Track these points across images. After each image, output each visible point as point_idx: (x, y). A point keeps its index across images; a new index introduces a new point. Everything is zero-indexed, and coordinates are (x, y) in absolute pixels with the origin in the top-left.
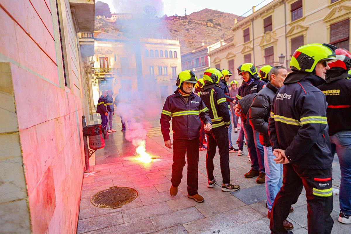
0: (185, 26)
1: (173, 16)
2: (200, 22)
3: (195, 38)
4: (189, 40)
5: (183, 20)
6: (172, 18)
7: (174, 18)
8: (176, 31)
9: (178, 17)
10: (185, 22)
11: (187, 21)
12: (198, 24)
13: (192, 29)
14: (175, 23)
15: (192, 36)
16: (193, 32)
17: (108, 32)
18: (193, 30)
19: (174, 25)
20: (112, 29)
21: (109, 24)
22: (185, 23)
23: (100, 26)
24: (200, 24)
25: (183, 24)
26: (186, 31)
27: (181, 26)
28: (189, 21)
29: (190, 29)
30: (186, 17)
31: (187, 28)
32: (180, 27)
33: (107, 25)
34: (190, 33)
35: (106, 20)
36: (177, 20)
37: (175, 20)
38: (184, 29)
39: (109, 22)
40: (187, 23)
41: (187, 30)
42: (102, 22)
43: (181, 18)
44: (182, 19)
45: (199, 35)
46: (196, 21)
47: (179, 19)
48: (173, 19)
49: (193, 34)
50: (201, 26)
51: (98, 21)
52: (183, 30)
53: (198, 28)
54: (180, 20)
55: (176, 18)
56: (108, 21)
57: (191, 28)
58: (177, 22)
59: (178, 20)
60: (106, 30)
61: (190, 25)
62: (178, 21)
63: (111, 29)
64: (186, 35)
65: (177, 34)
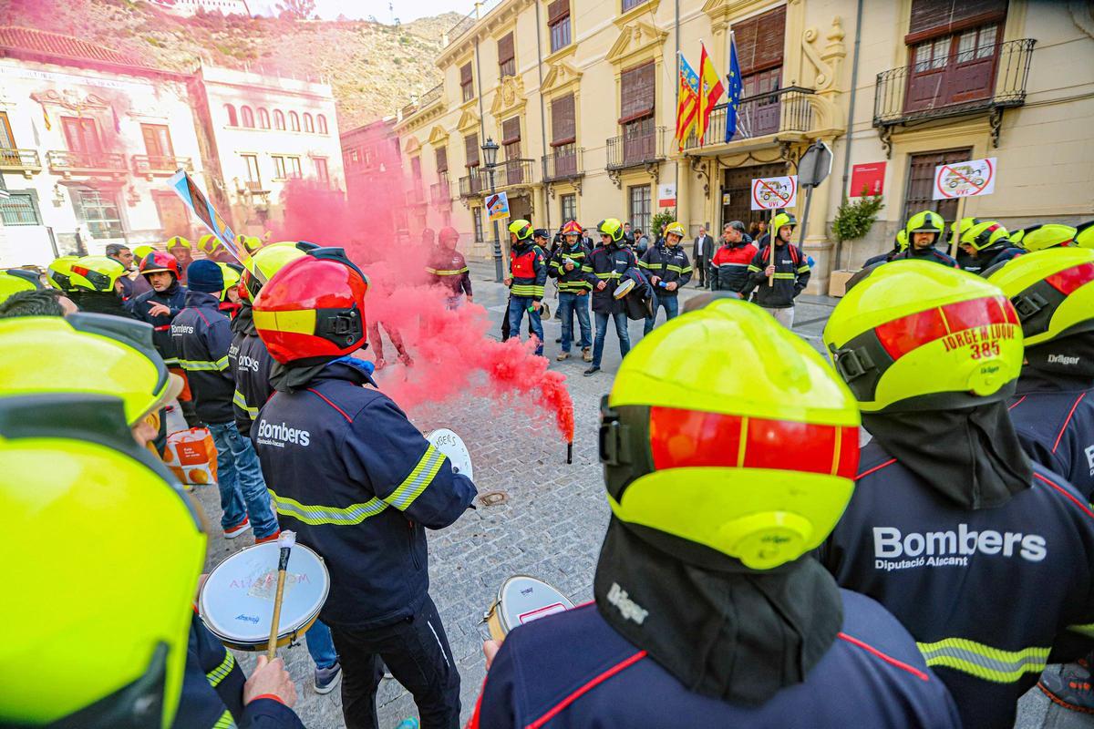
0: (392, 52)
1: (361, 20)
2: (430, 45)
3: (418, 85)
4: (403, 90)
5: (385, 35)
6: (357, 27)
7: (362, 26)
8: (366, 61)
9: (373, 25)
10: (392, 41)
11: (398, 38)
12: (426, 49)
13: (409, 61)
14: (363, 40)
15: (410, 81)
16: (410, 69)
17: (162, 46)
18: (411, 65)
19: (361, 45)
20: (178, 37)
21: (168, 21)
22: (390, 43)
23: (135, 25)
24: (431, 49)
25: (385, 44)
26: (395, 66)
27: (381, 50)
28: (403, 40)
29: (404, 61)
30: (395, 28)
31: (398, 55)
32: (376, 51)
33: (162, 23)
34: (404, 70)
35: (161, 10)
36: (371, 34)
37: (365, 31)
38: (387, 59)
39: (168, 16)
40: (396, 44)
41: (396, 61)
42: (146, 13)
43: (381, 29)
44: (384, 31)
45: (428, 79)
46: (421, 42)
47: (377, 30)
48: (359, 30)
49: (412, 75)
50: (433, 56)
51: (132, 10)
52: (385, 62)
53: (424, 59)
54: (380, 33)
55: (367, 27)
56: (168, 12)
57: (408, 57)
58: (369, 38)
59: (373, 32)
60: (158, 39)
61: (406, 50)
62: (374, 35)
63: (175, 39)
64: (393, 76)
65: (369, 70)
